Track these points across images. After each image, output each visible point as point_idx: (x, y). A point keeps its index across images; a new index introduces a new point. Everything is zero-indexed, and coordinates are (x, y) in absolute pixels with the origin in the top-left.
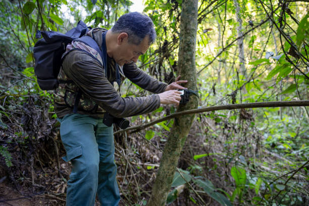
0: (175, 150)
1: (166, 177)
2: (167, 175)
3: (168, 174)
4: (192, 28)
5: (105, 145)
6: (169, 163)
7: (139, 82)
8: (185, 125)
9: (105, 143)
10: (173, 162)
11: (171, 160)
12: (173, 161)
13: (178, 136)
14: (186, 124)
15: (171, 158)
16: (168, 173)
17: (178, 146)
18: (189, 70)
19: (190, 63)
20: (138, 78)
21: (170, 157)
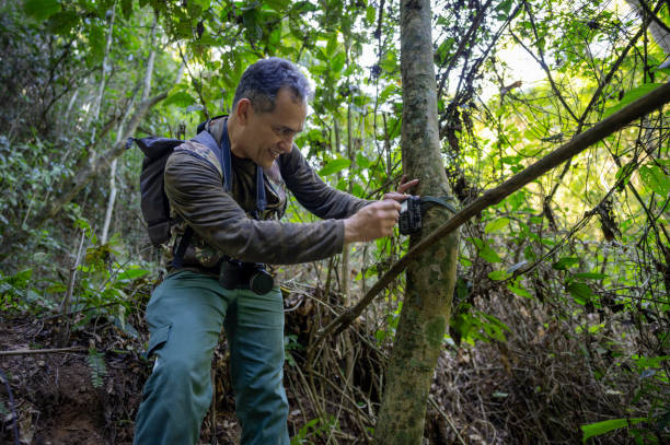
0: (411, 355)
1: (393, 432)
2: (394, 426)
3: (398, 424)
4: (417, 72)
5: (258, 348)
6: (399, 390)
7: (329, 213)
8: (429, 287)
9: (259, 345)
10: (407, 388)
11: (403, 384)
12: (406, 384)
13: (416, 317)
14: (431, 282)
15: (403, 379)
16: (398, 418)
17: (418, 343)
18: (419, 156)
19: (420, 140)
20: (326, 205)
21: (399, 374)
